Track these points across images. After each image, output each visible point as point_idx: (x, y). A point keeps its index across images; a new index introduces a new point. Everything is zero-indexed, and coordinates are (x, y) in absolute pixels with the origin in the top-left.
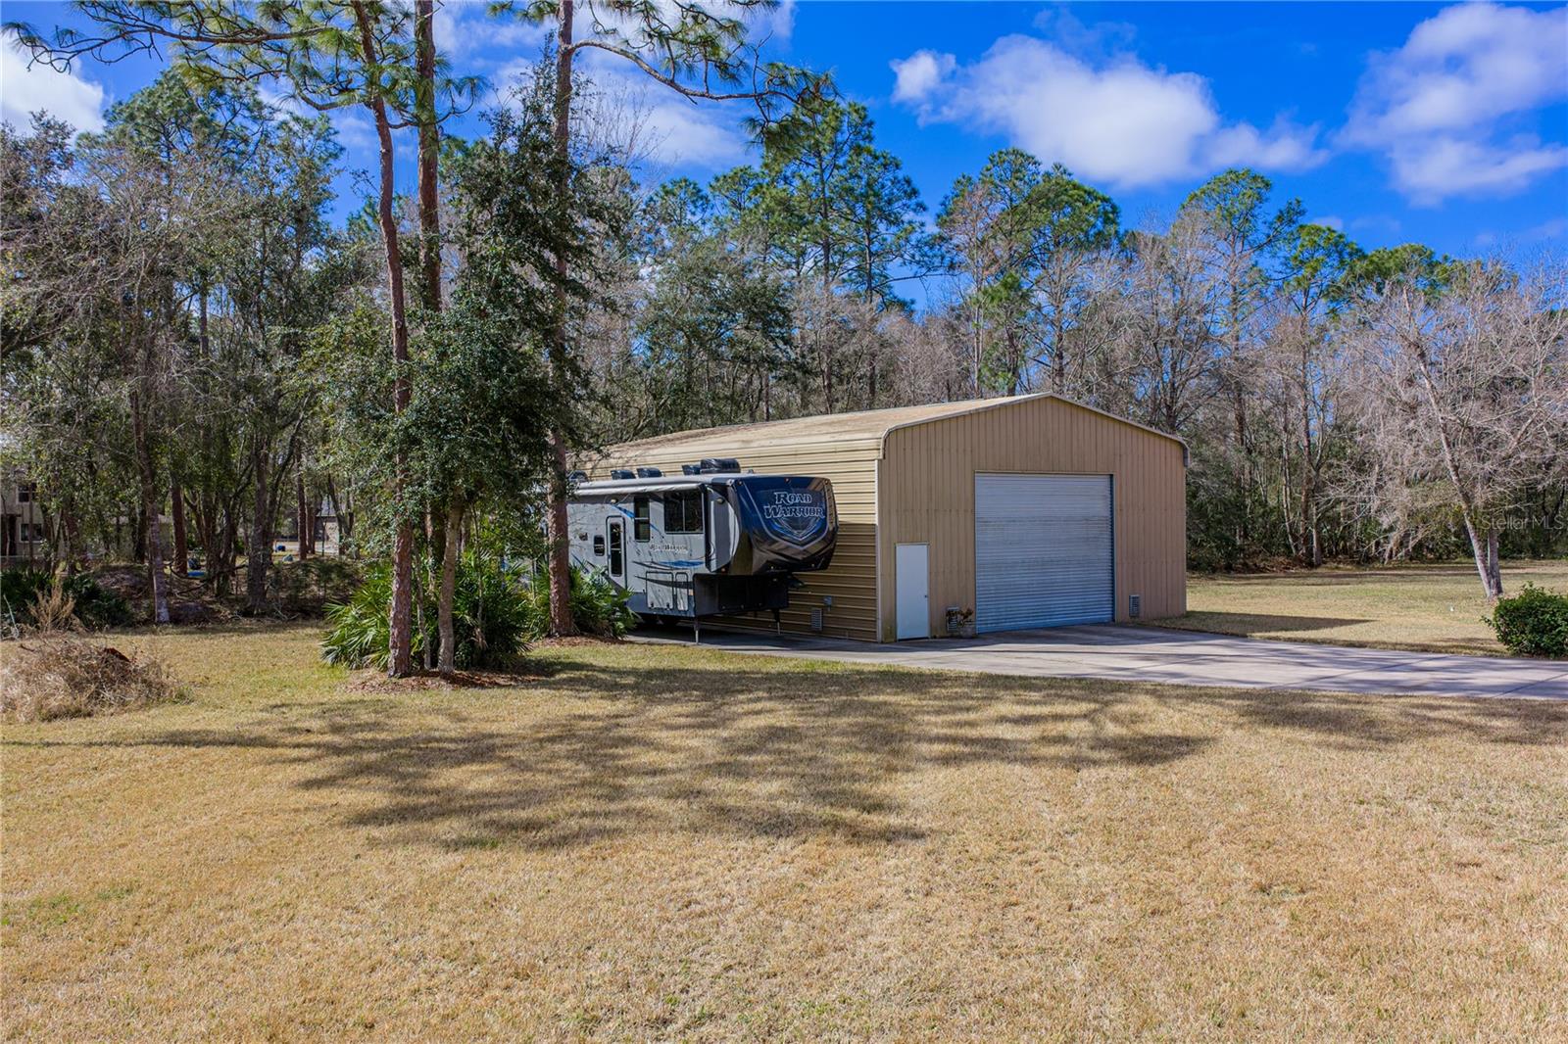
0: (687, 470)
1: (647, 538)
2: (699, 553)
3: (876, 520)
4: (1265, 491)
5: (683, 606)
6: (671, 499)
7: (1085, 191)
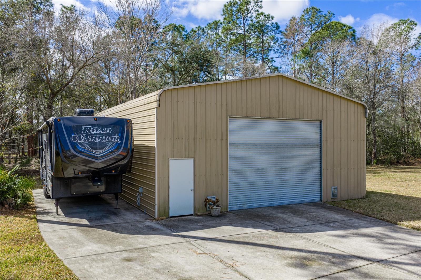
3: (155, 145)
4: (413, 135)
5: (51, 191)
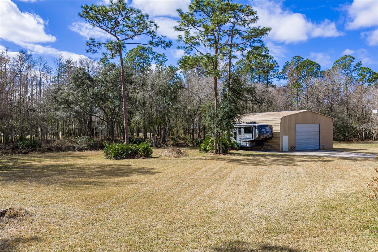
0: (247, 123)
1: (241, 134)
2: (251, 137)
3: (280, 132)
4: (353, 124)
5: (248, 145)
6: (246, 128)
7: (313, 63)
